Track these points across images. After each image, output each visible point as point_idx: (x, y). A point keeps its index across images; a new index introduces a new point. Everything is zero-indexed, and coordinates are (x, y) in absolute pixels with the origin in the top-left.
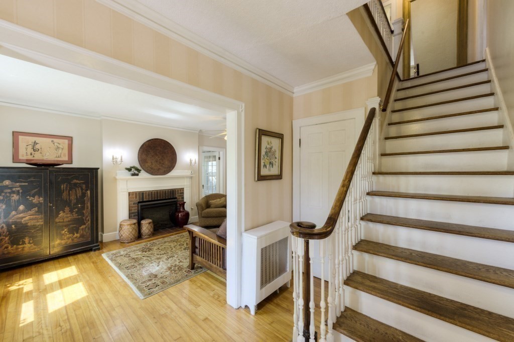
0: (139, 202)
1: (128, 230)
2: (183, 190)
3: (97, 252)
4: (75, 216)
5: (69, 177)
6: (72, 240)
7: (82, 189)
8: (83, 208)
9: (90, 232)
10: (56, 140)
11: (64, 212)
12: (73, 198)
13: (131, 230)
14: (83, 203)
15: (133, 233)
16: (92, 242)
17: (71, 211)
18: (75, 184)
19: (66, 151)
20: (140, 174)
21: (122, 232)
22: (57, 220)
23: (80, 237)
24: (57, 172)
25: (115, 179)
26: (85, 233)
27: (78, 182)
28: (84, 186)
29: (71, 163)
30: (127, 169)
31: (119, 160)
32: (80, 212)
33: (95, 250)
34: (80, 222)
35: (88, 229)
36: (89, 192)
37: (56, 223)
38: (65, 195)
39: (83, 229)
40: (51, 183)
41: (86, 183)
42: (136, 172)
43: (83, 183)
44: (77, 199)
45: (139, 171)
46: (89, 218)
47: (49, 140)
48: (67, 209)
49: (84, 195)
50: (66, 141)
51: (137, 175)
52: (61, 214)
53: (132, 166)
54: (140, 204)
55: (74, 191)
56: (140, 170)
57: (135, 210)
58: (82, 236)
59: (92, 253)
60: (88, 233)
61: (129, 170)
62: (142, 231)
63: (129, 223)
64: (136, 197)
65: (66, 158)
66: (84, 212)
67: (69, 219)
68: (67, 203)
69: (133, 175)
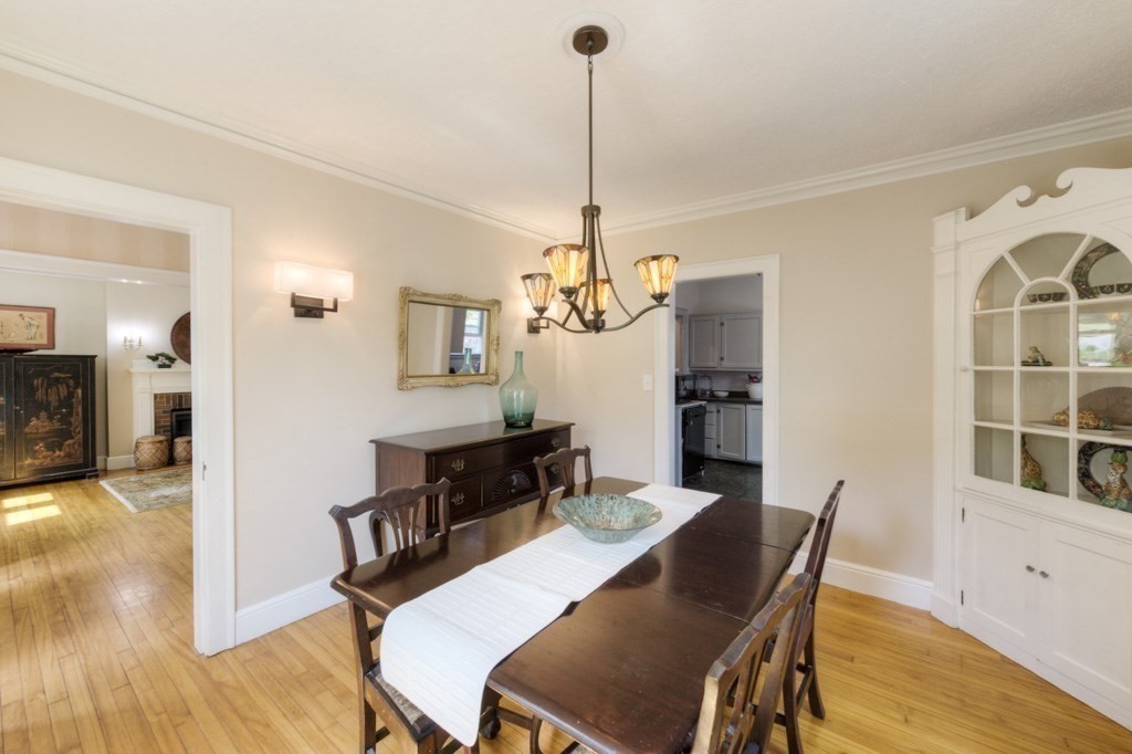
0: (174, 410)
1: (148, 452)
3: (93, 480)
4: (57, 425)
5: (47, 369)
6: (52, 460)
7: (68, 387)
8: (70, 414)
9: (81, 449)
10: (25, 314)
11: (38, 418)
12: (53, 399)
13: (154, 451)
14: (70, 406)
15: (158, 455)
16: (85, 465)
17: (51, 418)
18: (57, 379)
19: (44, 330)
20: (173, 365)
21: (138, 455)
22: (27, 430)
23: (65, 456)
24: (25, 360)
25: (130, 374)
26: (72, 451)
27: (63, 376)
28: (71, 382)
29: (54, 348)
30: (150, 357)
31: (136, 343)
32: (65, 420)
33: (90, 477)
34: (64, 434)
35: (79, 445)
36: (80, 391)
37: (26, 434)
38: (40, 394)
39: (69, 445)
40: (17, 375)
41: (75, 377)
42: (167, 362)
43: (70, 378)
44: (59, 400)
45: (172, 360)
46: (80, 429)
47: (16, 313)
48: (43, 415)
49: (71, 395)
50: (45, 315)
51: (169, 366)
52: (34, 422)
53: (159, 352)
54: (174, 414)
55: (54, 389)
56: (175, 359)
57: (166, 421)
58: (68, 455)
59: (84, 481)
60: (79, 451)
61: (154, 358)
62: (175, 454)
63: (151, 440)
64: (168, 402)
65: (44, 341)
66: (72, 420)
67: (47, 429)
68: (44, 406)
69: (160, 366)
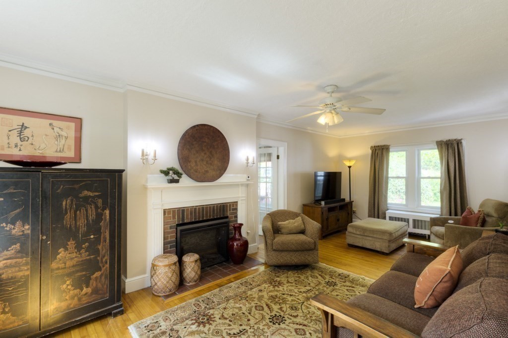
0: (178, 225)
1: (164, 276)
2: (237, 205)
3: (119, 318)
4: (85, 256)
5: (76, 186)
6: (79, 299)
7: (97, 207)
8: (98, 241)
9: (107, 282)
10: (56, 123)
11: (66, 249)
12: (82, 222)
13: (170, 275)
14: (98, 232)
15: (174, 279)
16: (111, 301)
17: (78, 248)
18: (86, 198)
19: (72, 142)
20: (181, 180)
21: (156, 279)
22: (54, 265)
23: (92, 293)
24: (55, 176)
25: (145, 188)
26: (100, 285)
27: (91, 194)
28: (100, 202)
29: (80, 162)
30: (162, 172)
31: (151, 157)
32: (93, 249)
33: (115, 315)
34: (91, 266)
35: (106, 278)
36: (107, 212)
37: (52, 270)
38: (68, 219)
39: (96, 278)
40: (45, 197)
41: (103, 196)
42: (176, 177)
43: (99, 197)
44: (88, 225)
45: (179, 175)
46: (107, 258)
47: (46, 122)
48: (71, 244)
49: (99, 217)
50: (72, 125)
51: (177, 181)
52: (62, 253)
53: (170, 167)
54: (179, 228)
55: (83, 210)
56: (182, 174)
57: (172, 237)
58: (95, 291)
59: (111, 321)
60: (104, 284)
61: (166, 173)
62: (185, 275)
63: (167, 262)
64: (174, 217)
65: (71, 154)
66: (100, 247)
67: (74, 262)
68: (71, 233)
69: (172, 181)
